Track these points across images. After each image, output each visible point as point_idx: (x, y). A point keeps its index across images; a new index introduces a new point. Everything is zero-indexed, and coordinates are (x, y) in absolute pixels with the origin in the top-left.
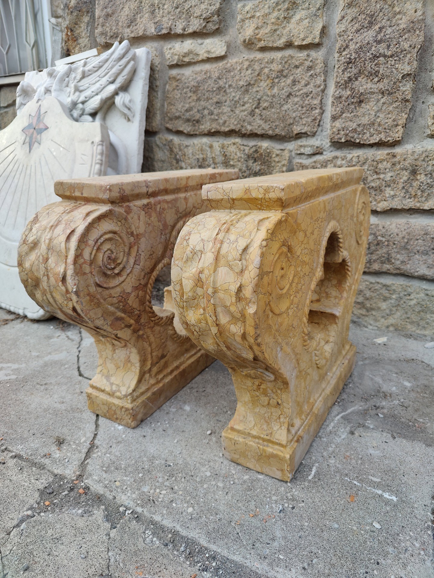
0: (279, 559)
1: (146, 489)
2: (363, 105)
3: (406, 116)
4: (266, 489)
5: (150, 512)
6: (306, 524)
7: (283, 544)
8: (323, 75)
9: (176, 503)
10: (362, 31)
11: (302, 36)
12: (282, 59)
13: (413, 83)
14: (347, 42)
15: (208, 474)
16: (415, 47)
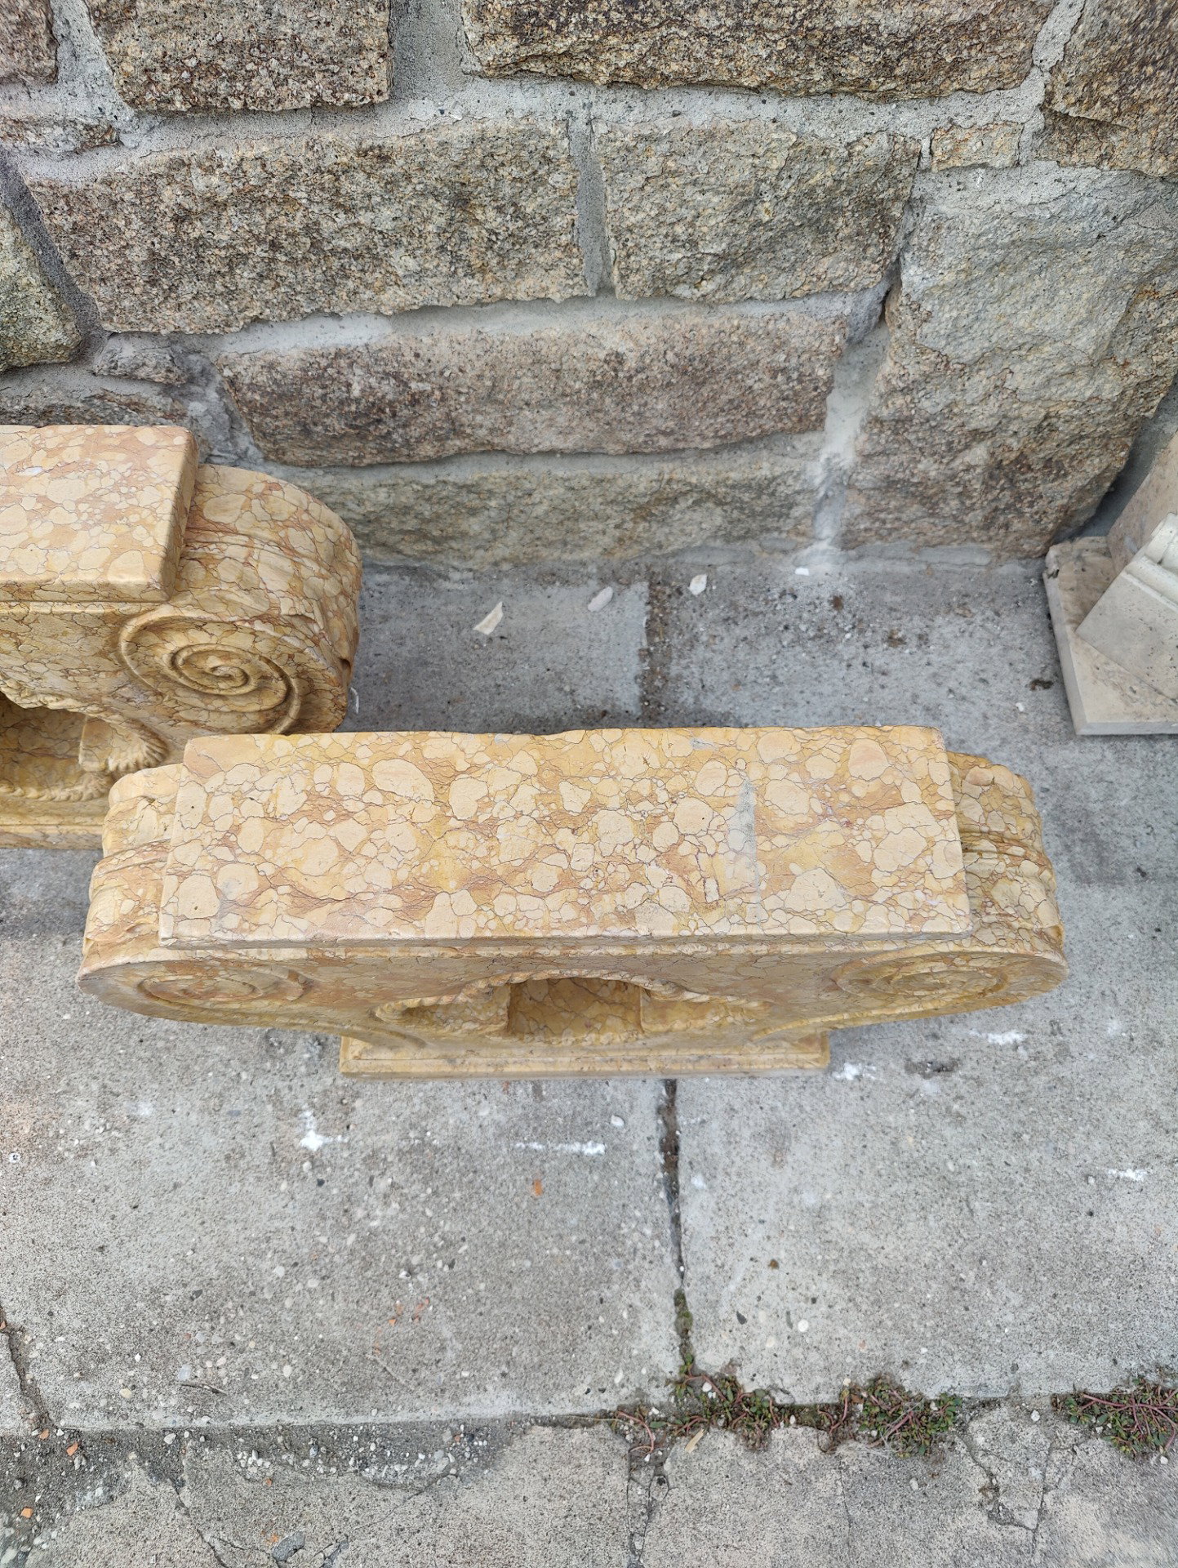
0: (463, 1379)
1: (184, 1374)
4: (395, 1246)
5: (222, 1418)
6: (482, 1286)
7: (460, 1347)
9: (257, 1372)
15: (280, 1271)
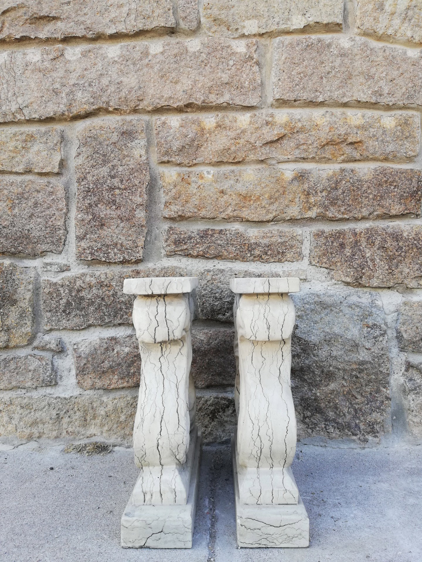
2: (105, 228)
3: (144, 239)
8: (64, 200)
10: (97, 166)
11: (41, 165)
12: (22, 182)
13: (146, 212)
14: (85, 174)
16: (143, 184)
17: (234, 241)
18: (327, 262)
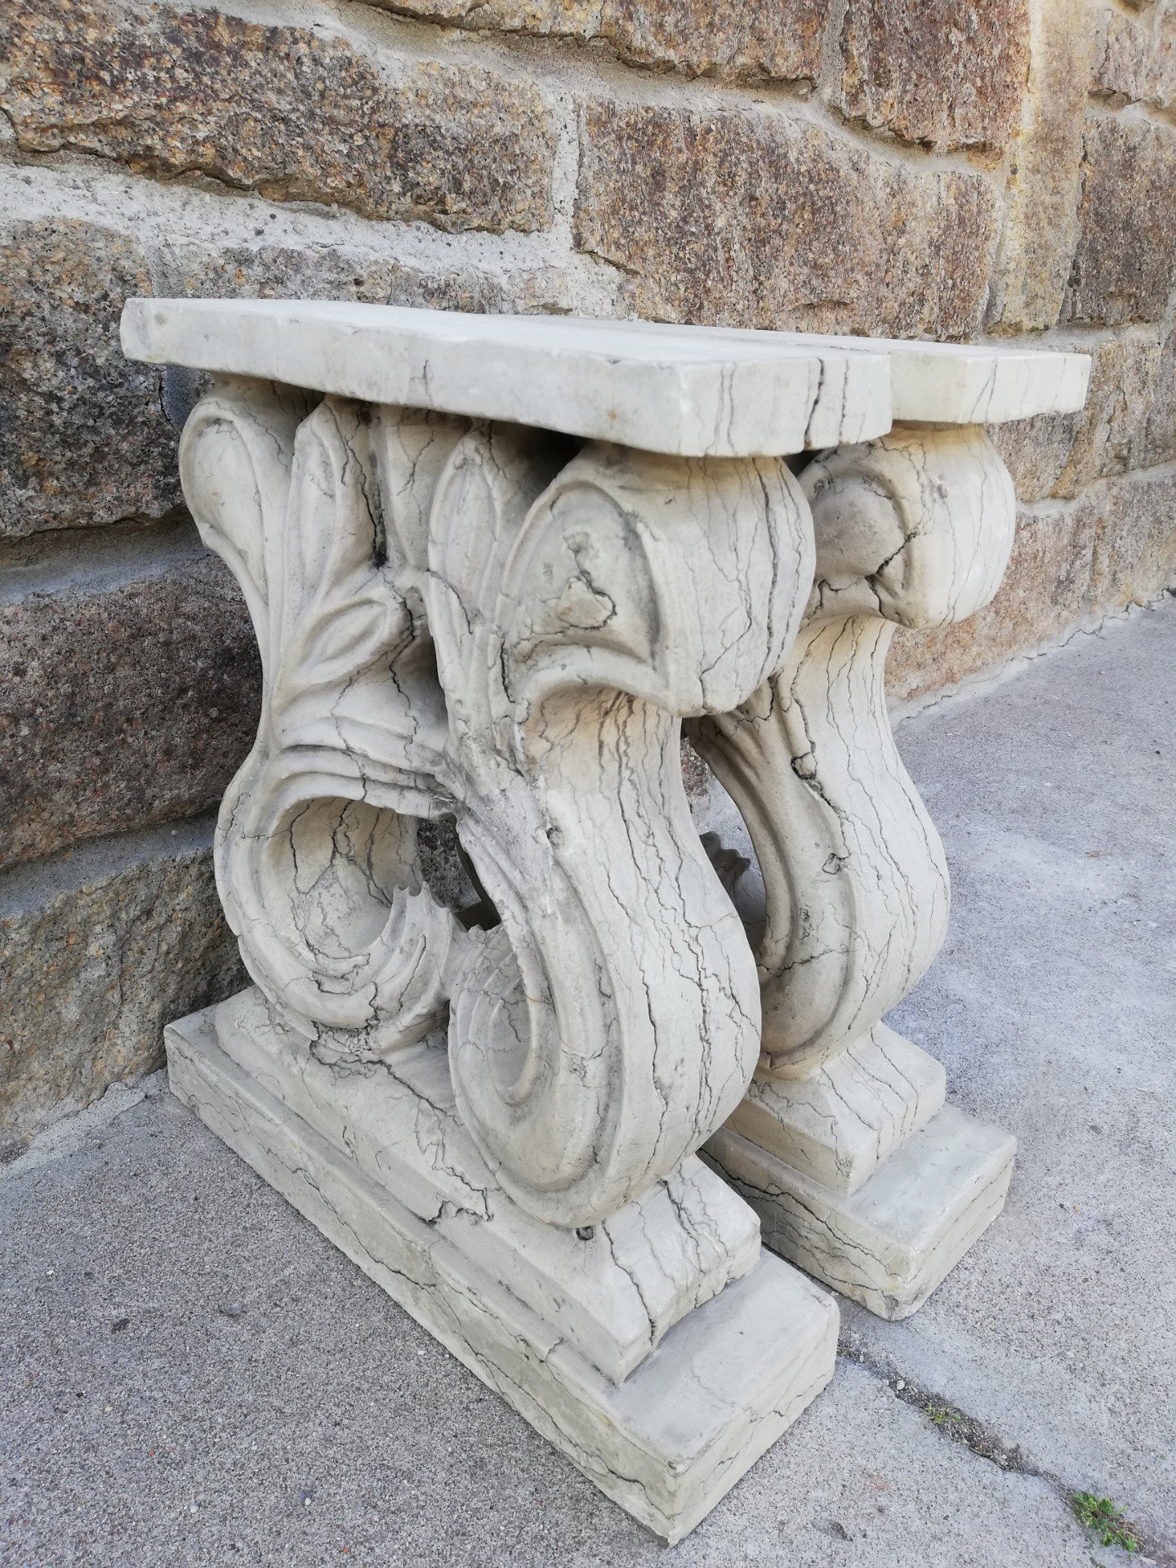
17: (336, 106)
18: (622, 241)
